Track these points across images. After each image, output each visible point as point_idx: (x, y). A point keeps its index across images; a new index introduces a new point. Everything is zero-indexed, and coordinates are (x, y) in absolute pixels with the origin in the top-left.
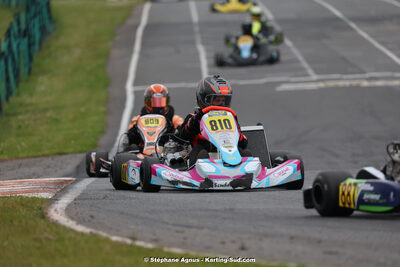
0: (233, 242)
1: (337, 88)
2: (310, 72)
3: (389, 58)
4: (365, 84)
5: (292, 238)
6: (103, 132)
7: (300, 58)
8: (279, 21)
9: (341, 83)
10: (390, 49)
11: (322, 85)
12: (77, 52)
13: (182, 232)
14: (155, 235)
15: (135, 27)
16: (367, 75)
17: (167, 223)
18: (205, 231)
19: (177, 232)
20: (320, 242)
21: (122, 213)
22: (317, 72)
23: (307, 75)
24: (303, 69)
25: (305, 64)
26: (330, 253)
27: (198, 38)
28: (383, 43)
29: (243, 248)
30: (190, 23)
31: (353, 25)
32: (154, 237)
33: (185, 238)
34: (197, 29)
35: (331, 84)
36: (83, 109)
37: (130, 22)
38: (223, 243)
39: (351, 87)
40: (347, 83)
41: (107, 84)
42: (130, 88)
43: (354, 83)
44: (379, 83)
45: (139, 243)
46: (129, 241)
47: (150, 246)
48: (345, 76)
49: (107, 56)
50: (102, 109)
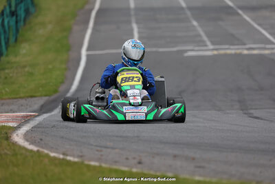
0: (134, 158)
1: (226, 55)
2: (208, 43)
3: (263, 35)
4: (246, 52)
5: (175, 156)
6: (62, 83)
7: (202, 33)
8: (190, 8)
9: (229, 52)
10: (265, 29)
11: (215, 52)
12: (50, 27)
13: (101, 151)
14: (82, 152)
15: (91, 10)
16: (248, 46)
17: (92, 145)
18: (117, 151)
19: (97, 151)
20: (194, 159)
21: (62, 137)
22: (213, 43)
23: (206, 46)
24: (204, 42)
25: (205, 38)
26: (200, 167)
27: (133, 19)
28: (259, 25)
29: (140, 163)
30: (129, 9)
31: (240, 12)
32: (80, 154)
33: (102, 155)
34: (132, 13)
35: (222, 52)
36: (50, 67)
37: (87, 7)
38: (127, 159)
39: (236, 54)
40: (233, 52)
41: (69, 49)
42: (84, 52)
43: (238, 51)
44: (255, 52)
45: (69, 158)
46: (61, 156)
47: (76, 160)
48: (232, 47)
49: (69, 30)
50: (63, 66)
